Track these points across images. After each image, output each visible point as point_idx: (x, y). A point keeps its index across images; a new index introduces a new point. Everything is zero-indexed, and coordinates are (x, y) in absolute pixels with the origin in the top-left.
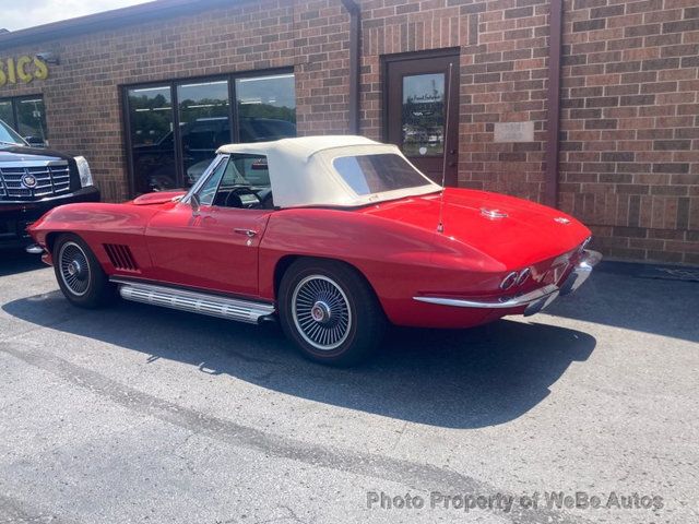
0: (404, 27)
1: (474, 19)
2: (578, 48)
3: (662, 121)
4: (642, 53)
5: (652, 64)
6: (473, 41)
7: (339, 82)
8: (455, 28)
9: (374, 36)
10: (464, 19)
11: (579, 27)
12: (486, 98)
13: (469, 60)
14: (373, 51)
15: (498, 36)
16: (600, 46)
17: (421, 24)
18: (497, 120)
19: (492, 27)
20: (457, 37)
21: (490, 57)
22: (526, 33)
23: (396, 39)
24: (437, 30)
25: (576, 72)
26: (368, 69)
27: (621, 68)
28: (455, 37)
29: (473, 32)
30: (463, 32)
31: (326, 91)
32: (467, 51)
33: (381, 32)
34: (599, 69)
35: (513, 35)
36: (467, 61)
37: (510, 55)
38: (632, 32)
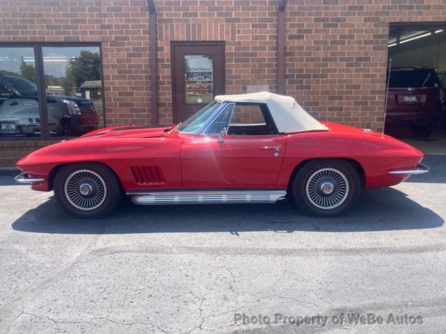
0: (188, 26)
1: (233, 26)
2: (292, 48)
3: (331, 86)
4: (321, 53)
5: (326, 59)
6: (233, 38)
7: (140, 55)
8: (222, 30)
9: (166, 29)
10: (228, 26)
11: (291, 37)
12: (242, 71)
13: (230, 49)
14: (166, 37)
15: (248, 37)
16: (302, 48)
17: (200, 25)
18: (248, 84)
19: (245, 32)
20: (223, 35)
21: (243, 49)
22: (264, 37)
23: (183, 33)
24: (211, 30)
25: (291, 60)
26: (162, 49)
27: (312, 60)
28: (222, 35)
29: (233, 34)
30: (227, 33)
31: (129, 61)
32: (229, 44)
33: (172, 26)
34: (301, 60)
35: (255, 38)
36: (230, 50)
37: (255, 48)
38: (316, 42)
